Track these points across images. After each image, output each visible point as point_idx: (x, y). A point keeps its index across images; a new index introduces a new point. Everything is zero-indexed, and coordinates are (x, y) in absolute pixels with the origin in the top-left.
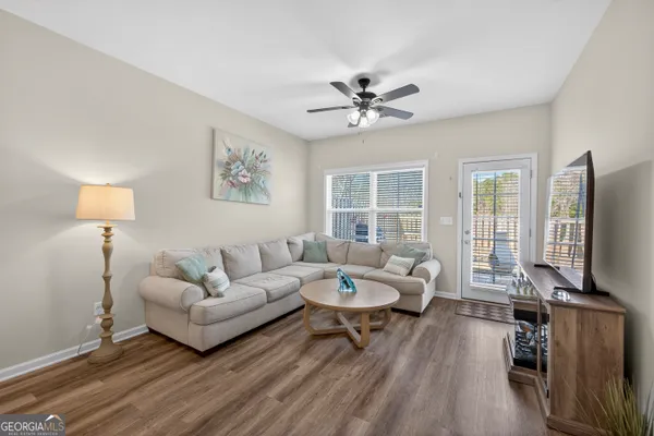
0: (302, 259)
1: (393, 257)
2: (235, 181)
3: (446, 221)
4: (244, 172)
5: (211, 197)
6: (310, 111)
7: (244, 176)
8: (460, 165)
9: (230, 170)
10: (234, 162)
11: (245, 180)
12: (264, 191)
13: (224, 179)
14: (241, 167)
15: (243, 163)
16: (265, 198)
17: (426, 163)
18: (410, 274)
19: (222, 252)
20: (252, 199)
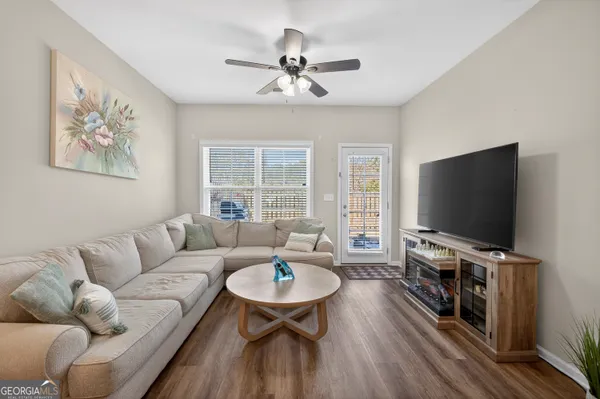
0: (185, 247)
1: (292, 234)
2: (90, 142)
3: (329, 197)
4: (103, 129)
5: (50, 165)
6: (229, 62)
7: (105, 136)
8: (340, 148)
9: (83, 123)
10: (89, 111)
11: (105, 142)
12: (131, 159)
13: (73, 135)
14: (100, 121)
15: (102, 116)
16: (132, 169)
17: (312, 143)
18: (315, 249)
19: (82, 254)
20: (115, 171)
